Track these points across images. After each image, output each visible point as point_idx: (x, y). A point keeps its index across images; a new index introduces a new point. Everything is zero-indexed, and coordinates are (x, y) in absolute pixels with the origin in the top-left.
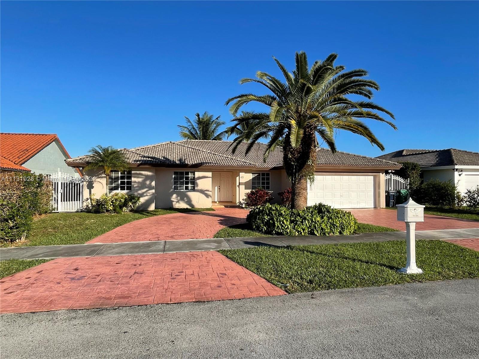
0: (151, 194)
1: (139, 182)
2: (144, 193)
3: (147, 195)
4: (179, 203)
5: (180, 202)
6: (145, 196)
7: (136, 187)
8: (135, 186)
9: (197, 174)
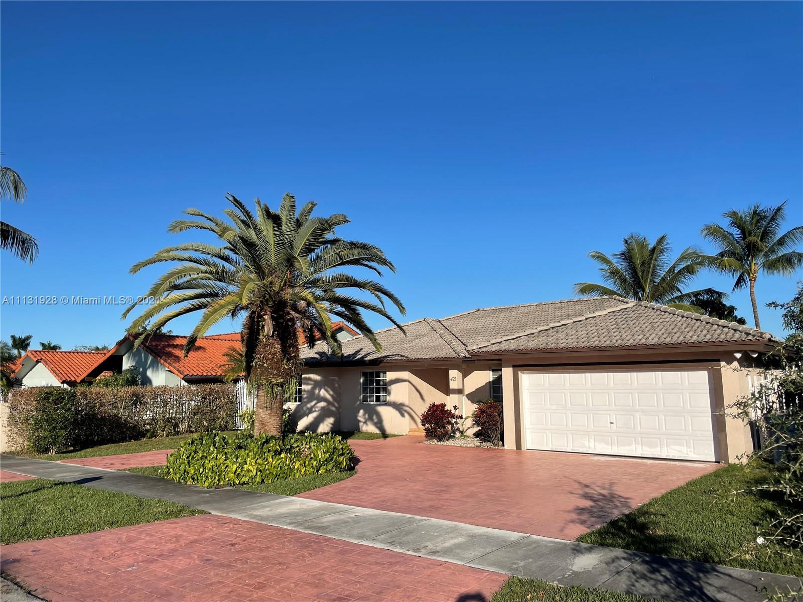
0: (321, 408)
1: (308, 391)
2: (312, 407)
4: (367, 424)
6: (314, 412)
8: (304, 396)
9: (390, 376)
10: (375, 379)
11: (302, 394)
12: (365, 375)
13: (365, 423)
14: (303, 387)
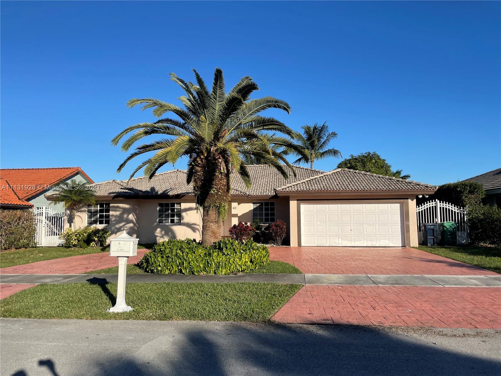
0: (128, 228)
1: (116, 216)
2: (121, 227)
5: (164, 236)
7: (114, 221)
8: (112, 220)
9: (184, 206)
10: (170, 208)
11: (109, 218)
12: (161, 205)
13: (162, 237)
14: (111, 213)
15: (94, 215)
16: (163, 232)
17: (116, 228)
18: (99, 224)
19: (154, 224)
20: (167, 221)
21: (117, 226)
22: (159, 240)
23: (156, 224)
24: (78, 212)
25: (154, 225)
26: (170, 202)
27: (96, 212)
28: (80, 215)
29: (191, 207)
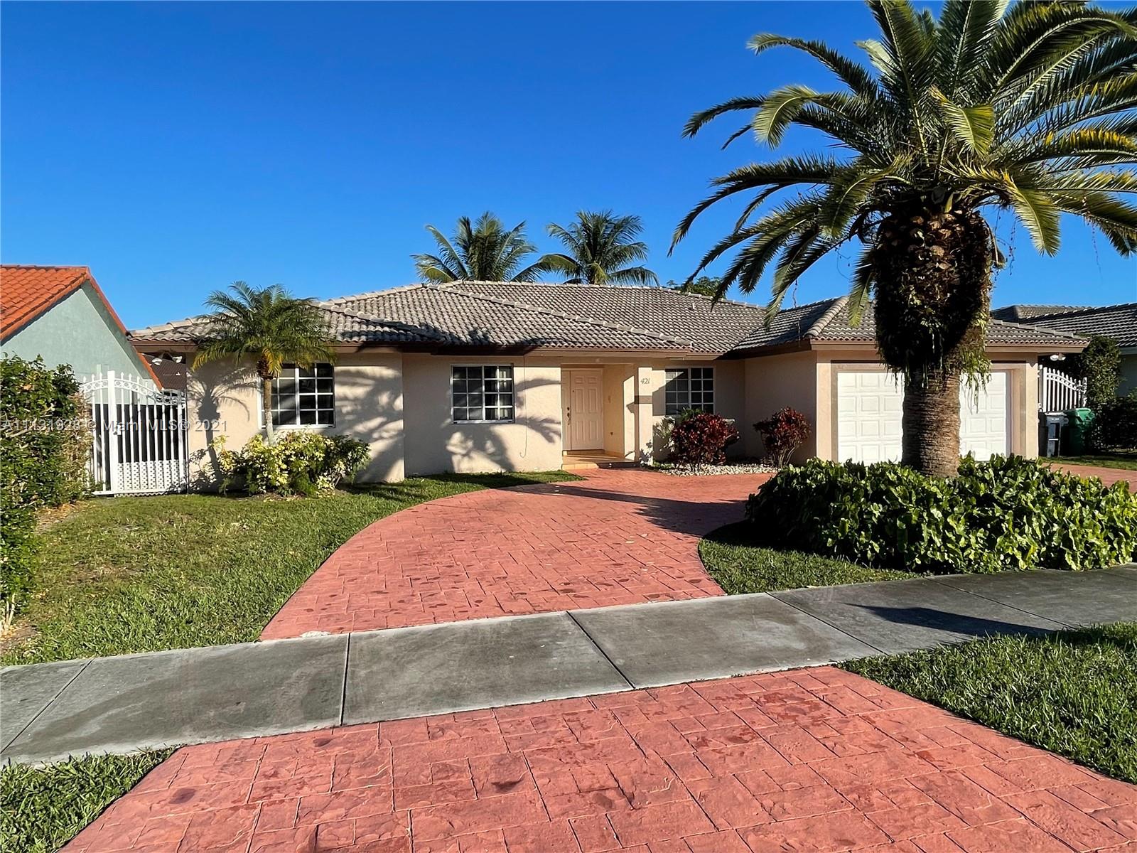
0: (393, 433)
1: (356, 400)
2: (372, 431)
3: (381, 438)
4: (470, 458)
5: (473, 455)
6: (376, 440)
7: (348, 413)
8: (345, 410)
9: (520, 374)
10: (484, 379)
11: (332, 406)
12: (456, 370)
13: (467, 455)
14: (339, 390)
15: (283, 399)
16: (470, 444)
17: (357, 434)
18: (301, 424)
19: (443, 421)
20: (476, 414)
21: (360, 428)
22: (459, 462)
23: (449, 421)
24: (232, 388)
25: (443, 425)
26: (483, 365)
27: (289, 389)
28: (239, 398)
29: (540, 377)
